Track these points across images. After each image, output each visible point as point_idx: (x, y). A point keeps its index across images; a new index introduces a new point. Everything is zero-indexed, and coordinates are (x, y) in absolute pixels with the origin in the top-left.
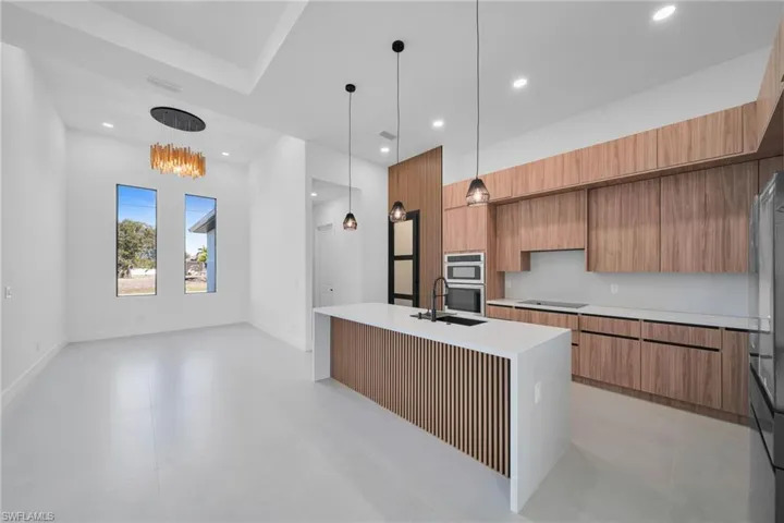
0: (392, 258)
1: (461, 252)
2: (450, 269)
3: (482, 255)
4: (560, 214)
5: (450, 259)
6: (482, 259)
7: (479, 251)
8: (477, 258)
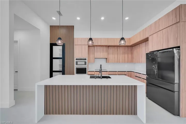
0: (52, 58)
1: (80, 57)
2: (77, 62)
3: (87, 58)
4: (103, 51)
5: (77, 59)
6: (87, 59)
7: (86, 57)
8: (85, 59)
